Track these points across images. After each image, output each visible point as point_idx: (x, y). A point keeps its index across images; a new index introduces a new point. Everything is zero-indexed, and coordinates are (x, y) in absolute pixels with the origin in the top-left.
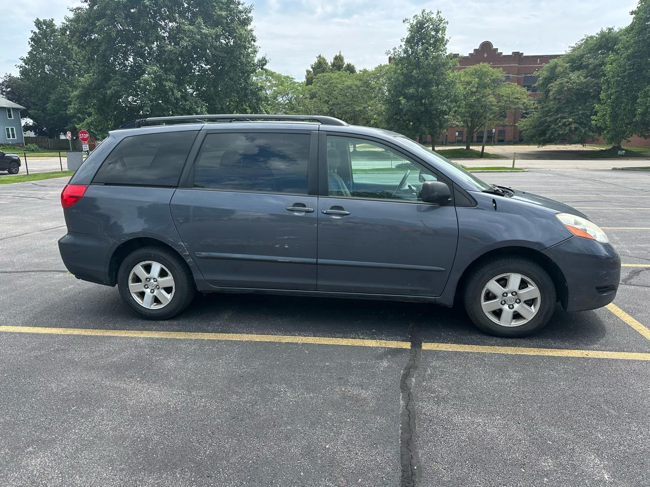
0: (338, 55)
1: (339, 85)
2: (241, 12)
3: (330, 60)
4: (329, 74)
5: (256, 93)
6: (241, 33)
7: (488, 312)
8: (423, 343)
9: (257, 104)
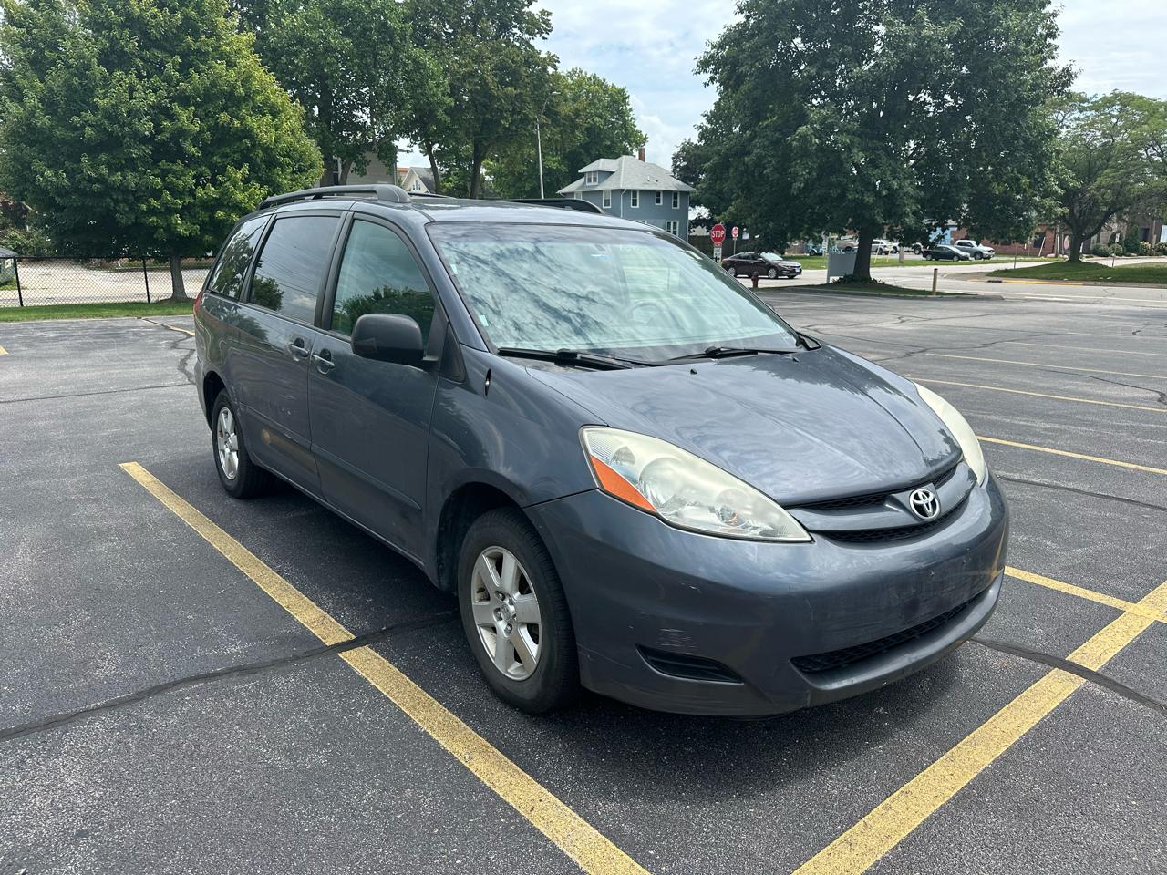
5: (1037, 146)
6: (1009, 26)
7: (483, 627)
8: (366, 647)
9: (1041, 167)
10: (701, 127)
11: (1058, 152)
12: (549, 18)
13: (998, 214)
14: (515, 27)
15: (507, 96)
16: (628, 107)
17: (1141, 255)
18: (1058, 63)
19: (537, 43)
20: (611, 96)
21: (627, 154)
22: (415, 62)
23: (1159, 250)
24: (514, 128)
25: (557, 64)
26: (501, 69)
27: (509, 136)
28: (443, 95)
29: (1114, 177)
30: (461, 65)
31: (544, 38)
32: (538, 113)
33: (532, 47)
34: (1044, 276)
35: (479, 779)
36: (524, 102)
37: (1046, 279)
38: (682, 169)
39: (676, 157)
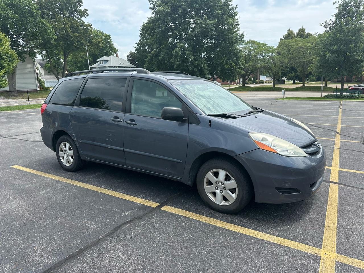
0: (301, 28)
1: (294, 47)
2: (230, 10)
3: (296, 32)
4: (289, 40)
5: (236, 54)
6: (228, 22)
7: (209, 193)
8: (166, 206)
9: (238, 60)
10: (136, 47)
11: (242, 56)
12: (87, 11)
13: (228, 74)
14: (75, 14)
15: (75, 36)
16: (111, 40)
17: (256, 83)
18: (240, 33)
19: (83, 19)
20: (105, 37)
21: (112, 55)
22: (42, 24)
23: (260, 82)
24: (78, 46)
25: (91, 26)
26: (72, 27)
27: (76, 49)
28: (53, 35)
29: (253, 63)
30: (58, 26)
31: (86, 18)
32: (86, 42)
33: (82, 21)
34: (237, 90)
35: (235, 231)
36: (81, 38)
37: (238, 91)
38: (130, 60)
39: (128, 56)
